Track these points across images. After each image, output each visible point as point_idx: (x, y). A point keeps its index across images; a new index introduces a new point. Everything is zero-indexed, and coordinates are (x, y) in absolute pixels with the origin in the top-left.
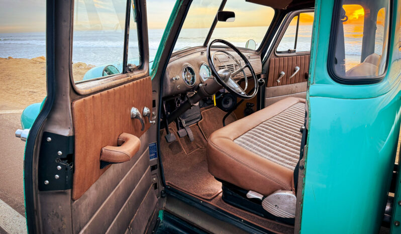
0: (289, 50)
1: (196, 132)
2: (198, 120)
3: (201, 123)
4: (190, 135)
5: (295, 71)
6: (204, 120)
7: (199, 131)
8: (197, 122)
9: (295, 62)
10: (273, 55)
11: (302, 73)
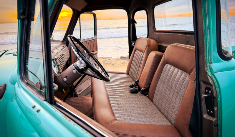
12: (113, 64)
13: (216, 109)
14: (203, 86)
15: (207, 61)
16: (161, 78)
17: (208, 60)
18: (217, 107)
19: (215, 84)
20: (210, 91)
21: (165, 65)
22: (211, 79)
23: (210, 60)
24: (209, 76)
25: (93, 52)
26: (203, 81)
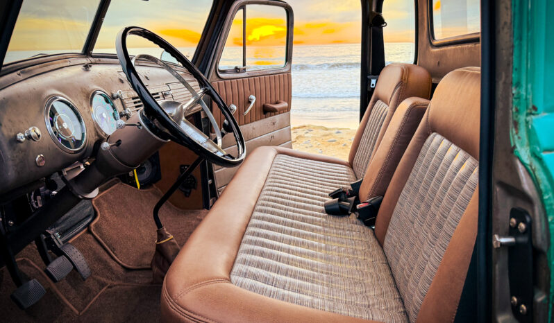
0: (236, 68)
1: (91, 248)
2: (89, 220)
3: (96, 226)
4: (79, 266)
5: (250, 102)
6: (103, 217)
7: (95, 245)
8: (88, 225)
9: (247, 88)
10: (215, 76)
11: (259, 105)
12: (345, 145)
13: (540, 298)
14: (504, 205)
15: (519, 104)
16: (411, 177)
17: (524, 97)
18: (547, 292)
19: (546, 197)
20: (522, 226)
21: (428, 135)
22: (531, 174)
23: (530, 97)
24: (523, 163)
25: (277, 103)
26: (503, 185)
